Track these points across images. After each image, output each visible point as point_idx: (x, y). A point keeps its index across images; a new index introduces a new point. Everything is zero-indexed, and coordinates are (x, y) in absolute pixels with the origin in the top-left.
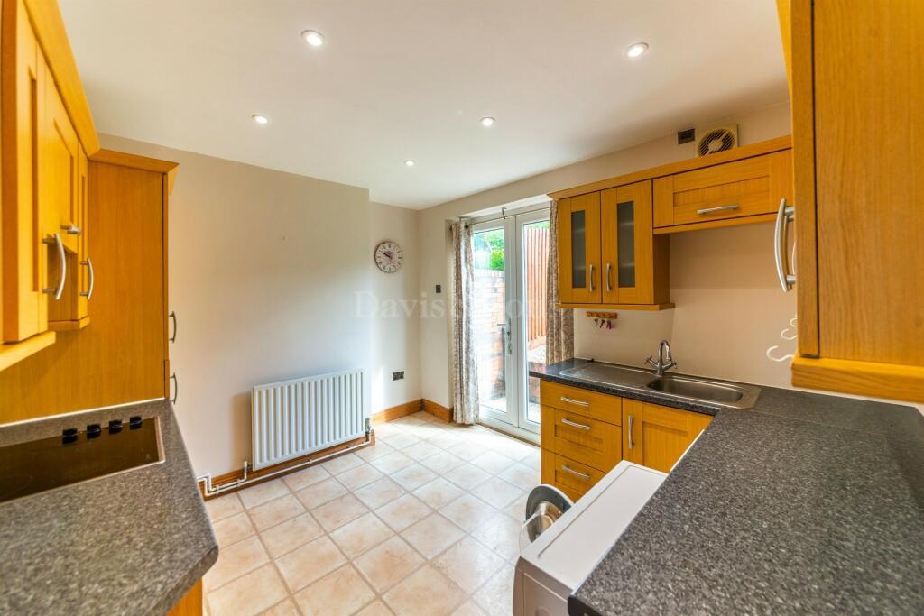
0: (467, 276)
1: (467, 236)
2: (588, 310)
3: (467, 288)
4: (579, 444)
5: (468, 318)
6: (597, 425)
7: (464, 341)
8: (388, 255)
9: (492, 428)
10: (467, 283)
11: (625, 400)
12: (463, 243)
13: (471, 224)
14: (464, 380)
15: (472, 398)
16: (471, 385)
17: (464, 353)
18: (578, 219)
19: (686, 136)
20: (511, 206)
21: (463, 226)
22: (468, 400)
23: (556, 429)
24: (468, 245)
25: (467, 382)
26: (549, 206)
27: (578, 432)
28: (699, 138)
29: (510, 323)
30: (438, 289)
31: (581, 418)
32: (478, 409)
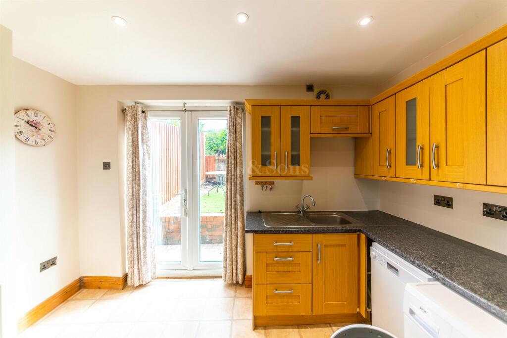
0: (144, 155)
1: (143, 120)
2: (257, 180)
3: (143, 165)
4: (284, 272)
5: (145, 191)
6: (297, 255)
7: (141, 212)
8: (33, 125)
9: (168, 278)
10: (143, 160)
11: (314, 235)
12: (140, 125)
13: (147, 111)
14: (142, 246)
15: (149, 259)
16: (148, 248)
17: (141, 223)
18: (266, 121)
19: (310, 88)
20: (191, 103)
21: (140, 110)
22: (146, 263)
23: (267, 266)
24: (145, 127)
25: (145, 248)
26: (229, 109)
27: (284, 263)
28: (316, 91)
29: (186, 192)
30: (107, 166)
31: (286, 254)
32: (155, 267)
